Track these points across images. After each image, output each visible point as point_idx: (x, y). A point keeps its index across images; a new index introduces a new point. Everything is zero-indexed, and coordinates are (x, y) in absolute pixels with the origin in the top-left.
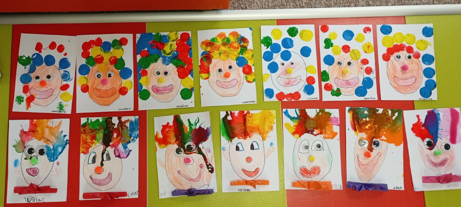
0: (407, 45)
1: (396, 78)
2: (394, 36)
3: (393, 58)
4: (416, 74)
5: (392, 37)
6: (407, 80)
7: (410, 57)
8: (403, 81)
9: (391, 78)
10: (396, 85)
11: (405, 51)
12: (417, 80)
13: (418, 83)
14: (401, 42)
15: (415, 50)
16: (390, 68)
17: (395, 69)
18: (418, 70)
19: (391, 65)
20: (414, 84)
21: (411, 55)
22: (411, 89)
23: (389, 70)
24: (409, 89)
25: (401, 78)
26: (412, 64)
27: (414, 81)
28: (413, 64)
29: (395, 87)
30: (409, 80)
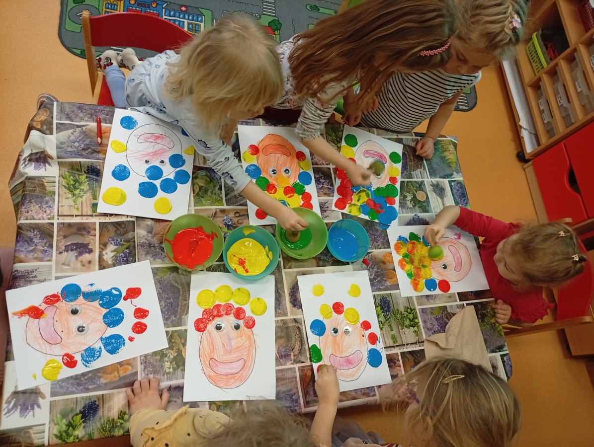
0: (236, 306)
1: (214, 360)
2: (217, 291)
3: (211, 327)
4: (245, 354)
5: (214, 292)
6: (231, 365)
7: (237, 327)
8: (224, 367)
9: (204, 361)
10: (212, 374)
11: (232, 315)
12: (247, 364)
13: (248, 369)
14: (226, 301)
15: (248, 313)
16: (205, 342)
17: (213, 345)
18: (249, 347)
19: (207, 339)
20: (241, 372)
21: (241, 322)
22: (236, 380)
23: (203, 346)
24: (232, 381)
25: (221, 361)
26: (241, 337)
27: (241, 367)
28: (243, 337)
29: (210, 378)
30: (235, 365)
